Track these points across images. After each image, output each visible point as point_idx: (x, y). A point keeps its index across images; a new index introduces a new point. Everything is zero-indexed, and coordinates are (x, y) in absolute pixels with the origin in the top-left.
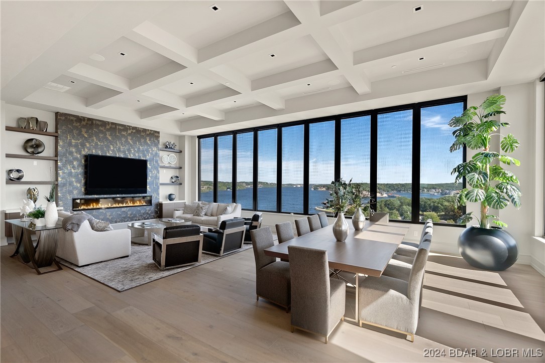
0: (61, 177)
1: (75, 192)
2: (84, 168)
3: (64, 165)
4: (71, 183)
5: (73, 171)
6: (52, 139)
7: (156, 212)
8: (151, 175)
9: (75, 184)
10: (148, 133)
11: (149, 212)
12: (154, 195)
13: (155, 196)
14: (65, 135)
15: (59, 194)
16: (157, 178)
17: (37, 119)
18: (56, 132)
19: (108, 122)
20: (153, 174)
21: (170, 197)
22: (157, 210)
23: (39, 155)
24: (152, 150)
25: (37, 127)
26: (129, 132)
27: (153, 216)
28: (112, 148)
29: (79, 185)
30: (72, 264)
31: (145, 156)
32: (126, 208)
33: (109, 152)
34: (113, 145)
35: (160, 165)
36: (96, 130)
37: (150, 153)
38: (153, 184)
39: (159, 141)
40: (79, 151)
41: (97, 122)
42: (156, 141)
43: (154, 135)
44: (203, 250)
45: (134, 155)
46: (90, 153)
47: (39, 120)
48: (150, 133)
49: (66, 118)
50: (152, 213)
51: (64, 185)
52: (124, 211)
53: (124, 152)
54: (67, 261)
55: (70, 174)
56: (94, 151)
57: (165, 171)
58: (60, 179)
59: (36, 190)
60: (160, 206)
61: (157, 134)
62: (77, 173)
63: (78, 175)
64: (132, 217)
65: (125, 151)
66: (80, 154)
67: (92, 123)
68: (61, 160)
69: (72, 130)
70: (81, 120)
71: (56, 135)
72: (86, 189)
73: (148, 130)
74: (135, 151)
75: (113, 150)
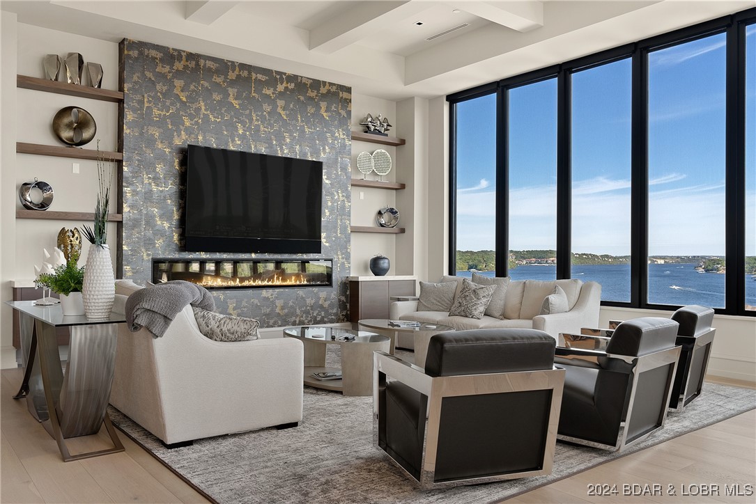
0: (130, 202)
1: (159, 243)
2: (177, 181)
3: (136, 174)
4: (150, 221)
5: (154, 188)
6: (112, 107)
7: (342, 305)
8: (330, 204)
9: (159, 223)
10: (323, 90)
11: (326, 304)
12: (338, 258)
13: (341, 260)
14: (138, 97)
15: (125, 248)
16: (344, 213)
17: (80, 56)
18: (121, 89)
19: (233, 62)
20: (337, 201)
21: (376, 266)
22: (343, 298)
23: (84, 147)
24: (333, 135)
25: (80, 77)
26: (280, 88)
27: (336, 314)
28: (241, 132)
29: (166, 225)
30: (148, 434)
31: (317, 153)
32: (271, 291)
33: (233, 141)
34: (243, 123)
35: (353, 177)
36: (206, 84)
37: (328, 143)
38: (335, 227)
39: (349, 113)
40: (167, 138)
41: (209, 64)
42: (343, 113)
43: (339, 95)
44: (559, 432)
45: (291, 148)
46: (192, 142)
47: (85, 61)
48: (329, 91)
49: (141, 53)
50: (331, 306)
51: (136, 223)
52: (268, 298)
53: (269, 141)
54: (136, 425)
55: (148, 196)
56: (200, 138)
57: (362, 194)
58: (126, 209)
59: (76, 235)
60: (352, 287)
61: (345, 95)
62: (162, 195)
63: (165, 199)
64: (286, 315)
65: (271, 139)
66: (170, 144)
67: (197, 64)
68: (129, 159)
69: (153, 83)
70: (172, 57)
71: (121, 97)
72: (182, 236)
73: (324, 83)
74: (293, 138)
75: (244, 134)
